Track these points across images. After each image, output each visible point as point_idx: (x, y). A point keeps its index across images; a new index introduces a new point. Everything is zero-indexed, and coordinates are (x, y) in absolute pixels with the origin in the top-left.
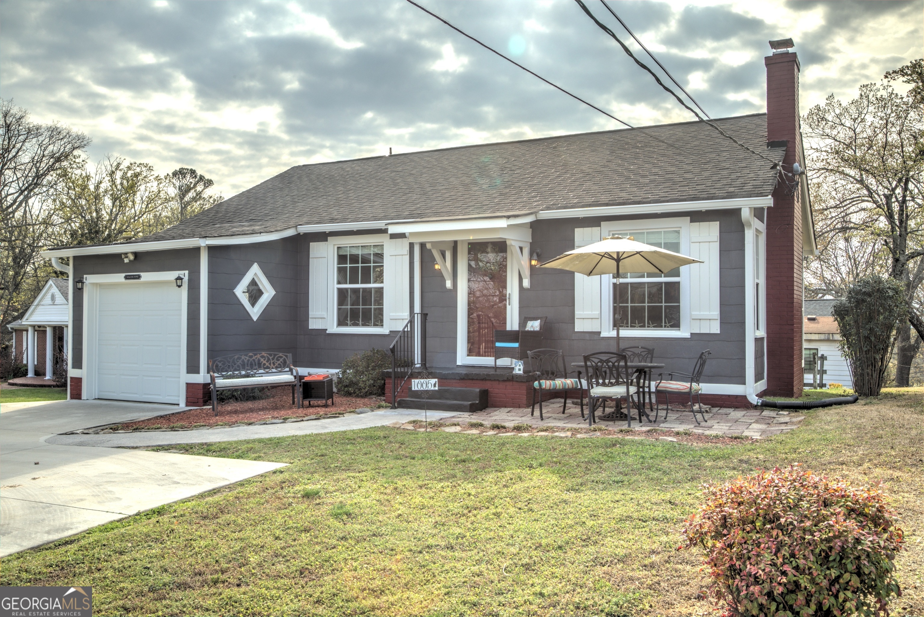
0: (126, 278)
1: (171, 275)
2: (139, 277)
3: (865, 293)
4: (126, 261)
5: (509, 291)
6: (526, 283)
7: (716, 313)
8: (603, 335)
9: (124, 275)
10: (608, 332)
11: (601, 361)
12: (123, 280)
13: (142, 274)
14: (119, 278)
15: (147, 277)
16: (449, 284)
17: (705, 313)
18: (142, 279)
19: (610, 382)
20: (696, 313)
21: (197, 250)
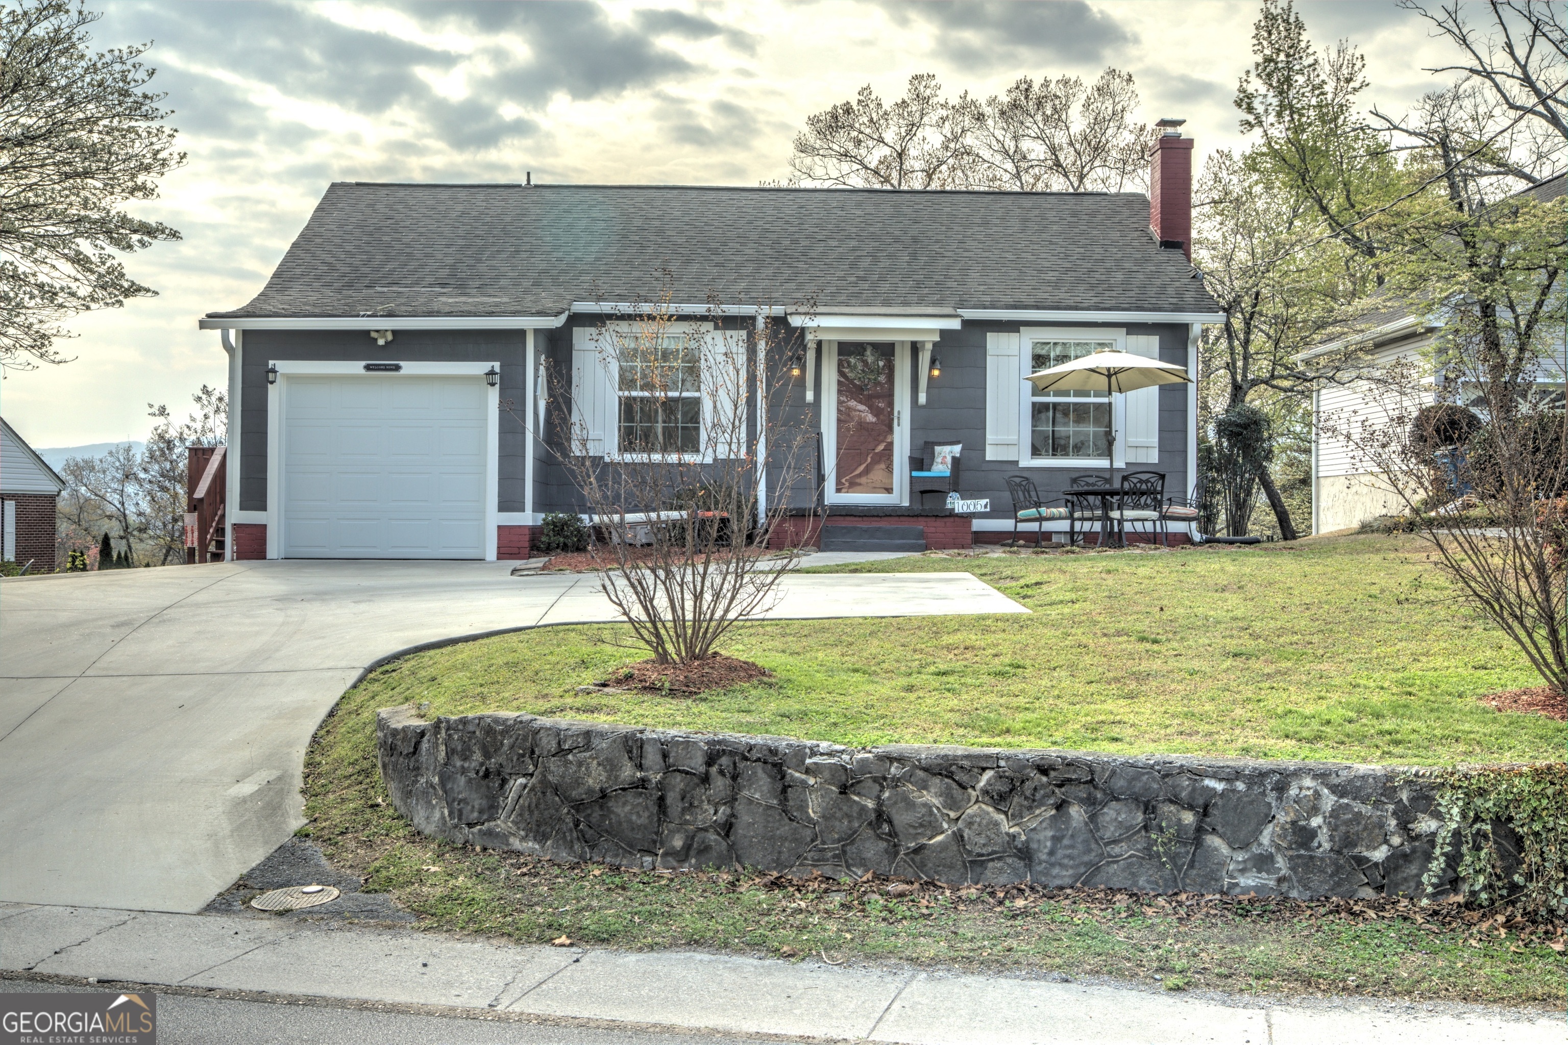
0: (368, 368)
1: (479, 368)
2: (397, 368)
3: (1238, 425)
4: (381, 342)
5: (896, 409)
6: (922, 398)
7: (1155, 440)
8: (1022, 464)
9: (364, 363)
10: (1027, 461)
11: (1141, 481)
12: (363, 372)
13: (402, 363)
14: (356, 367)
15: (409, 368)
16: (810, 396)
17: (1141, 440)
18: (402, 372)
19: (1146, 504)
20: (1132, 440)
21: (521, 334)
